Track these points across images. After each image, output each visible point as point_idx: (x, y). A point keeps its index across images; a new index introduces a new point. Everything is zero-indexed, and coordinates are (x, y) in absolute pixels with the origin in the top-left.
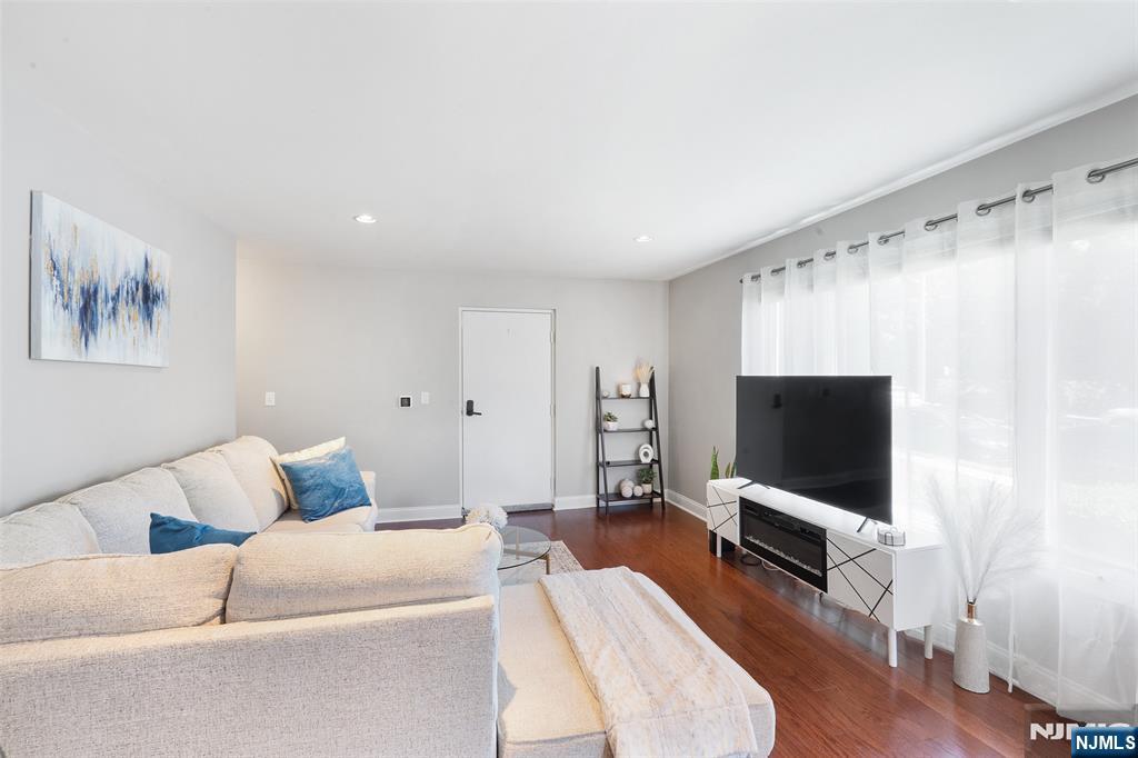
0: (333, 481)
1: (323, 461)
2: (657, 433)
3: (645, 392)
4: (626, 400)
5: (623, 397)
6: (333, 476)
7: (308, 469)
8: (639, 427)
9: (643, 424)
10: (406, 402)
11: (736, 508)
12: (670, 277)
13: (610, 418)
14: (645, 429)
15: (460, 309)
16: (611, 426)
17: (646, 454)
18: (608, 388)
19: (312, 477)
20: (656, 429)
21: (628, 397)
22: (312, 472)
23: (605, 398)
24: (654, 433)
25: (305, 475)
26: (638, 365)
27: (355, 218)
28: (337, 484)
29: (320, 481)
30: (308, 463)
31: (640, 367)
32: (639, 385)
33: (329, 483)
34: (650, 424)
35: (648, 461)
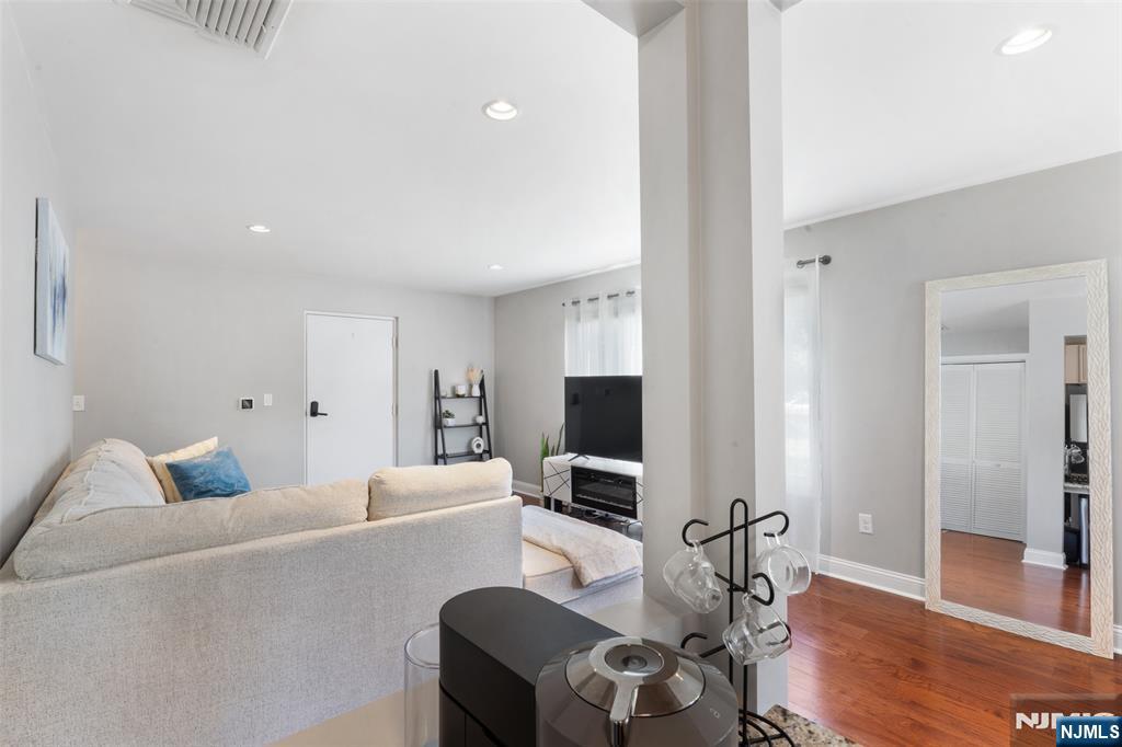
0: (223, 477)
1: (208, 459)
2: (488, 428)
3: (476, 392)
4: (460, 399)
5: (458, 396)
6: (221, 472)
7: (196, 466)
8: (470, 422)
9: (474, 420)
10: (247, 404)
11: (568, 475)
12: (496, 295)
13: (449, 415)
14: (476, 424)
15: (306, 312)
16: (450, 422)
17: (479, 446)
18: (445, 390)
19: (202, 474)
20: (486, 424)
21: (463, 396)
22: (201, 470)
23: (444, 397)
24: (484, 427)
25: (195, 473)
26: (470, 370)
27: (248, 227)
28: (227, 480)
29: (210, 478)
30: (196, 461)
31: (472, 371)
32: (471, 386)
33: (219, 480)
34: (481, 420)
35: (480, 451)
